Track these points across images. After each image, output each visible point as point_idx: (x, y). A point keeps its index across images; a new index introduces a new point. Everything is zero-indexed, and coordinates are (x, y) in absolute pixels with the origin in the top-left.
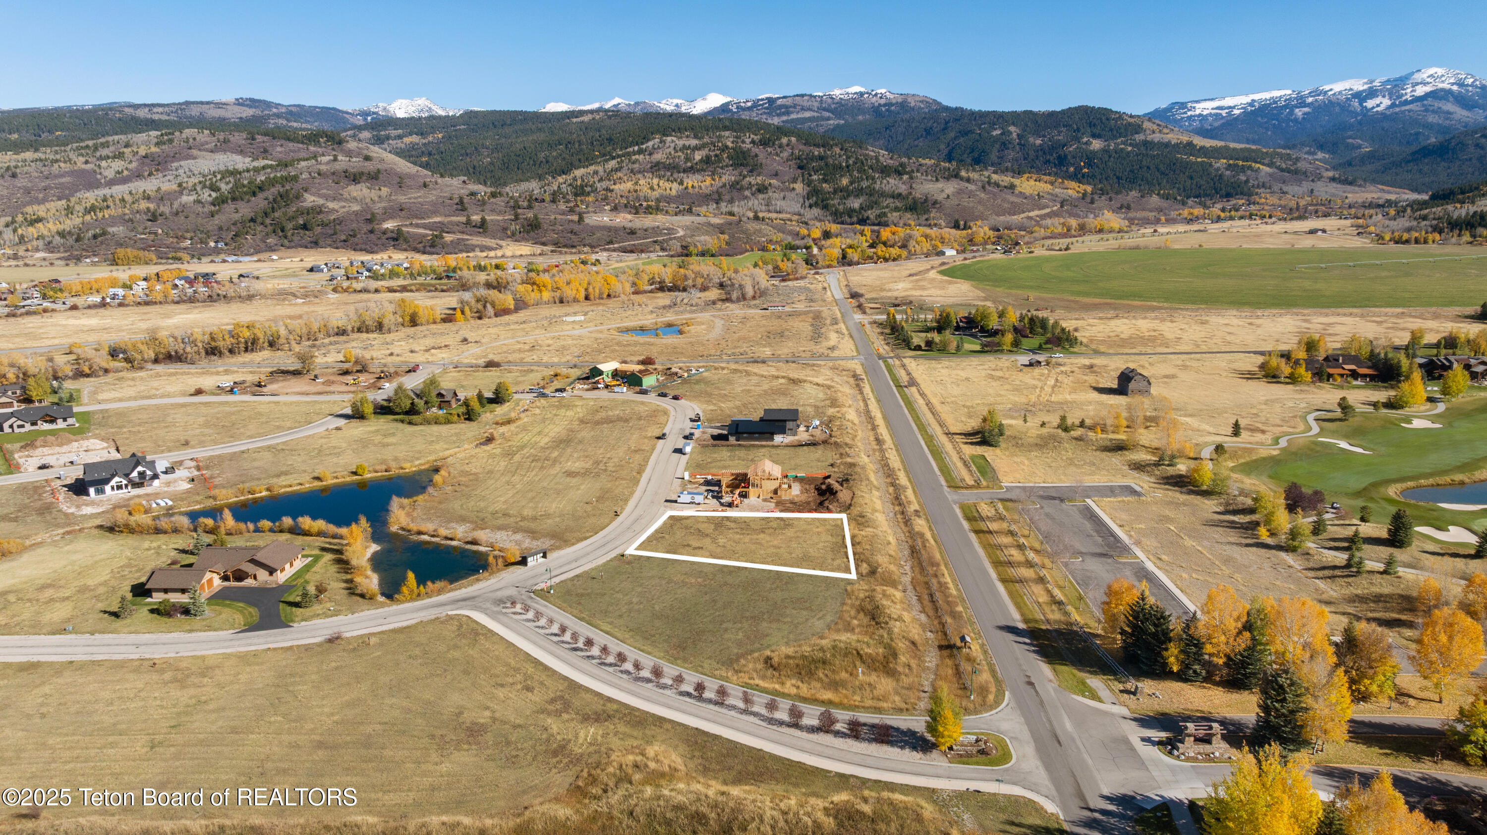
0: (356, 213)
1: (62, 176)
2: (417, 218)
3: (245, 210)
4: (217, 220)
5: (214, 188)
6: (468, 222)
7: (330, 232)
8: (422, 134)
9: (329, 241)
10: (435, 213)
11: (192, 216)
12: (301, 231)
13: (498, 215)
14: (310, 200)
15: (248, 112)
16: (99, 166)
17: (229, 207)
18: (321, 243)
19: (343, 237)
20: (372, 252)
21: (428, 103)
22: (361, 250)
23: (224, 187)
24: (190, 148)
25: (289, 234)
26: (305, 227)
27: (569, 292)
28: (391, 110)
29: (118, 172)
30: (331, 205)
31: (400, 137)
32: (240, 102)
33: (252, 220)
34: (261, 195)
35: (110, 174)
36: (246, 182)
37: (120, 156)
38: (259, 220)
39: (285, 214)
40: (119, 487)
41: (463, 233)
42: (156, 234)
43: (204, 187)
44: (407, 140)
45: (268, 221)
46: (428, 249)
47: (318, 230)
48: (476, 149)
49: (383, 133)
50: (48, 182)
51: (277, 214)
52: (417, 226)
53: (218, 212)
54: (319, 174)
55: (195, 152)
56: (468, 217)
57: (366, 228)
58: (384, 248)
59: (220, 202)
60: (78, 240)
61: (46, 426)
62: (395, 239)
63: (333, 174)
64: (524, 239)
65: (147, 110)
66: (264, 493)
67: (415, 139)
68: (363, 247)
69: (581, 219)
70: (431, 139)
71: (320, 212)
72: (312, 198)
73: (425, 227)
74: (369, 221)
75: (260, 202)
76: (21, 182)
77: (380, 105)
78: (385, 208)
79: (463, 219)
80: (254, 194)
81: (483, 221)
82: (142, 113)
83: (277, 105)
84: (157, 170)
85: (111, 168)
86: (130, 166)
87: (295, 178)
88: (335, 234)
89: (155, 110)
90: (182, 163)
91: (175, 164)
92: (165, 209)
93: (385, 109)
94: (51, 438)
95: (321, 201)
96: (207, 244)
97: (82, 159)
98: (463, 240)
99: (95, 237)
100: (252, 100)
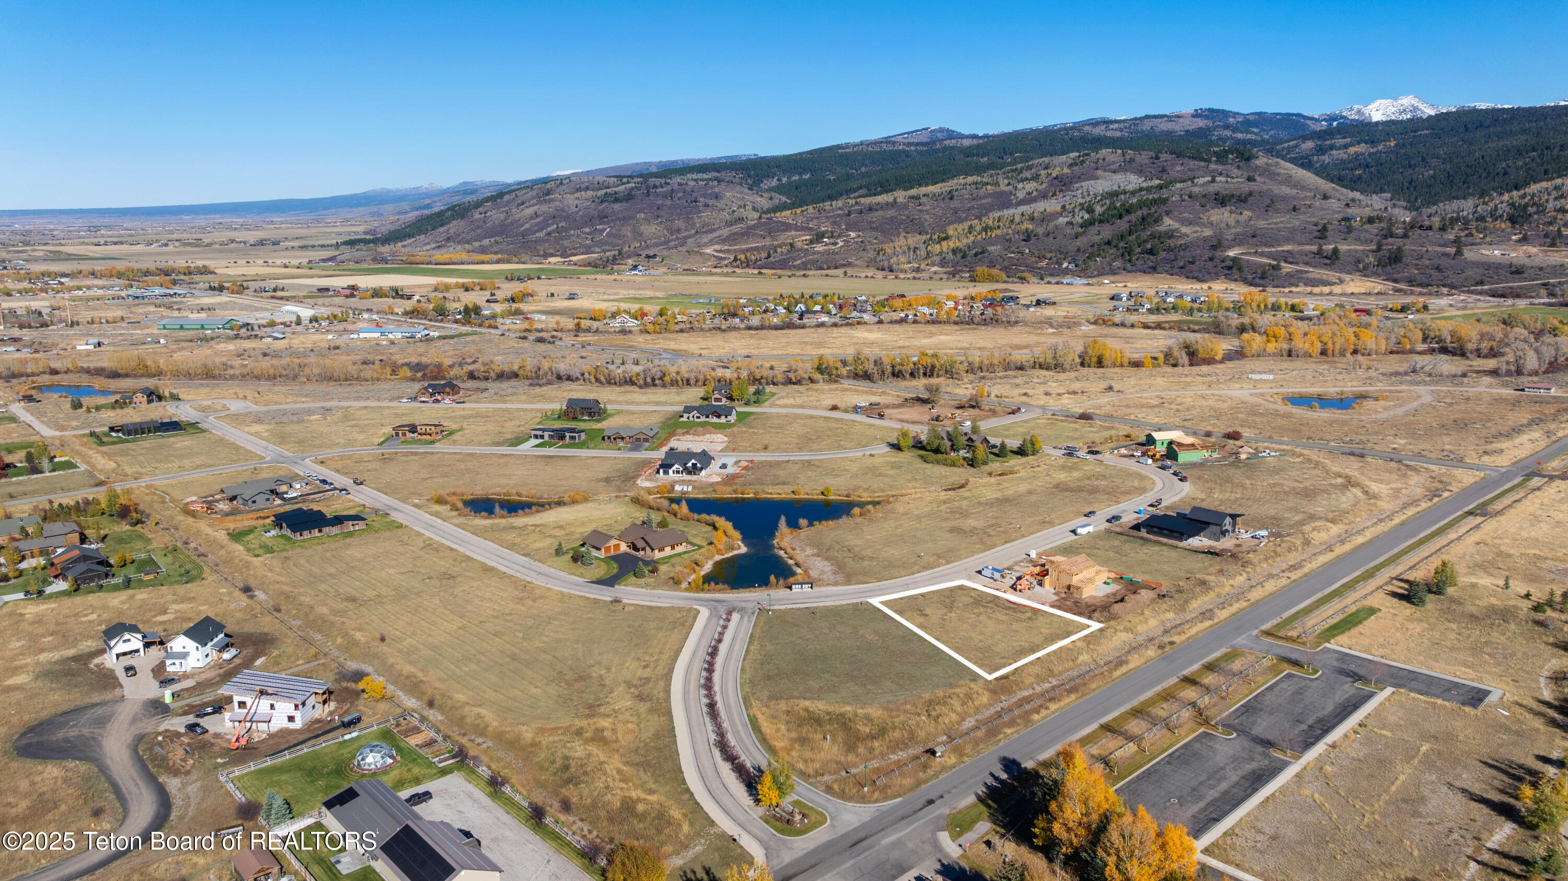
0: (1205, 239)
1: (985, 197)
2: (1266, 245)
3: (1107, 232)
4: (1079, 242)
5: (1090, 210)
6: (1319, 253)
7: (1173, 257)
8: (1373, 142)
9: (1167, 267)
10: (1288, 240)
11: (1060, 237)
12: (1147, 256)
13: (1362, 244)
14: (1168, 223)
15: (1201, 123)
16: (1016, 188)
17: (1093, 230)
18: (1159, 269)
19: (1181, 264)
20: (1202, 281)
21: (1415, 102)
22: (1193, 278)
23: (1099, 209)
24: (1097, 169)
25: (1134, 259)
26: (1151, 252)
27: (1299, 344)
28: (1366, 111)
29: (1029, 194)
30: (1184, 230)
31: (1346, 147)
32: (1197, 115)
33: (1109, 243)
34: (1126, 218)
35: (1021, 195)
36: (1118, 205)
37: (1036, 178)
38: (1114, 243)
39: (1138, 238)
40: (678, 472)
41: (1307, 264)
42: (1022, 253)
43: (1082, 209)
44: (1352, 150)
45: (1122, 244)
46: (1257, 281)
47: (1163, 254)
48: (1423, 159)
49: (1328, 142)
50: (974, 203)
51: (1131, 238)
52: (1262, 254)
53: (1081, 234)
54: (1190, 197)
55: (1099, 172)
56: (1321, 246)
57: (1208, 254)
58: (1215, 277)
59: (1086, 225)
60: (963, 257)
61: (715, 420)
62: (1230, 268)
63: (1204, 196)
64: (1376, 274)
65: (1103, 127)
66: (751, 495)
67: (1361, 148)
68: (1196, 274)
69: (1459, 252)
70: (1380, 147)
71: (1171, 237)
72: (1171, 222)
73: (1269, 256)
74: (1214, 247)
75: (1122, 225)
76: (955, 204)
77: (1356, 107)
78: (1237, 234)
79: (1314, 248)
80: (1120, 217)
81: (1335, 251)
82: (1099, 131)
83: (1235, 114)
84: (1061, 191)
85: (1025, 188)
86: (1040, 188)
87: (1164, 201)
88: (1176, 260)
89: (1111, 126)
90: (1083, 184)
91: (1077, 185)
92: (1040, 231)
93: (1359, 112)
94: (700, 429)
95: (1176, 225)
96: (1060, 264)
97: (1006, 181)
98: (1302, 272)
99: (976, 255)
100: (1211, 110)
